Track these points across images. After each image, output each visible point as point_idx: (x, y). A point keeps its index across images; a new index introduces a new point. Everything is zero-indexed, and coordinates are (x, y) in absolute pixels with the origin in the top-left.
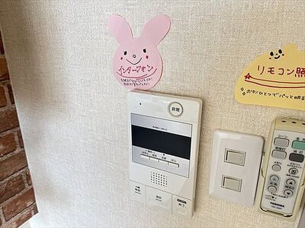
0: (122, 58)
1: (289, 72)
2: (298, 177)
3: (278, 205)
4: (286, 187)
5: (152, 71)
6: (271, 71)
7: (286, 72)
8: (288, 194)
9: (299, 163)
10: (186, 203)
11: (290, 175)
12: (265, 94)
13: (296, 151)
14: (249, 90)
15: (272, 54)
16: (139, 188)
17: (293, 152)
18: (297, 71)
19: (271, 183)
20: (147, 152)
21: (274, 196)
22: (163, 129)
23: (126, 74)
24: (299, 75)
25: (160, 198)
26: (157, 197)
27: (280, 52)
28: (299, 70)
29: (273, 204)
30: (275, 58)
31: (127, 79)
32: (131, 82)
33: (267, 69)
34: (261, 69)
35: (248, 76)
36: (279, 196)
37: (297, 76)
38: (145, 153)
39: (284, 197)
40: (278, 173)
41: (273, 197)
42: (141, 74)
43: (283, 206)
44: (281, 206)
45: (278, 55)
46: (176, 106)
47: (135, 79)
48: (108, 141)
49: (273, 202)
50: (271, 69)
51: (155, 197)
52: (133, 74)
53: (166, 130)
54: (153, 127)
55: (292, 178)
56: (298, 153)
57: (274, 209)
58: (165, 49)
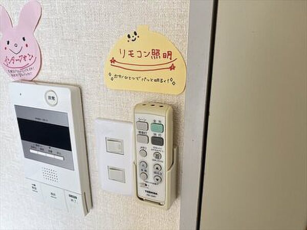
0: (6, 48)
1: (146, 54)
2: (162, 162)
3: (152, 193)
4: (155, 173)
5: (33, 59)
6: (131, 54)
7: (144, 55)
8: (157, 180)
9: (161, 147)
10: (76, 198)
11: (155, 160)
12: (130, 78)
13: (155, 134)
14: (116, 75)
15: (129, 36)
16: (35, 185)
17: (153, 135)
18: (153, 52)
19: (142, 170)
20: (35, 146)
21: (146, 183)
22: (44, 120)
23: (11, 65)
24: (154, 57)
25: (55, 195)
26: (52, 194)
27: (135, 33)
28: (153, 51)
29: (148, 192)
30: (133, 40)
31: (12, 69)
32: (17, 73)
33: (127, 53)
34: (123, 52)
35: (113, 61)
36: (151, 183)
37: (153, 57)
38: (34, 147)
39: (155, 184)
40: (145, 159)
41: (146, 185)
42: (23, 63)
43: (157, 194)
44: (154, 193)
45: (134, 37)
46: (52, 94)
47: (19, 69)
48: (9, 139)
49: (147, 190)
50: (131, 51)
51: (50, 194)
52: (17, 64)
53: (47, 121)
54: (36, 118)
55: (157, 163)
56: (157, 136)
57: (150, 197)
58: (41, 36)
